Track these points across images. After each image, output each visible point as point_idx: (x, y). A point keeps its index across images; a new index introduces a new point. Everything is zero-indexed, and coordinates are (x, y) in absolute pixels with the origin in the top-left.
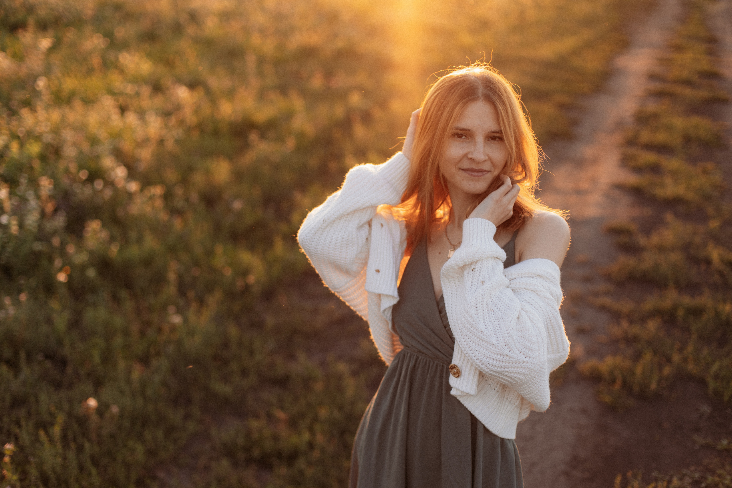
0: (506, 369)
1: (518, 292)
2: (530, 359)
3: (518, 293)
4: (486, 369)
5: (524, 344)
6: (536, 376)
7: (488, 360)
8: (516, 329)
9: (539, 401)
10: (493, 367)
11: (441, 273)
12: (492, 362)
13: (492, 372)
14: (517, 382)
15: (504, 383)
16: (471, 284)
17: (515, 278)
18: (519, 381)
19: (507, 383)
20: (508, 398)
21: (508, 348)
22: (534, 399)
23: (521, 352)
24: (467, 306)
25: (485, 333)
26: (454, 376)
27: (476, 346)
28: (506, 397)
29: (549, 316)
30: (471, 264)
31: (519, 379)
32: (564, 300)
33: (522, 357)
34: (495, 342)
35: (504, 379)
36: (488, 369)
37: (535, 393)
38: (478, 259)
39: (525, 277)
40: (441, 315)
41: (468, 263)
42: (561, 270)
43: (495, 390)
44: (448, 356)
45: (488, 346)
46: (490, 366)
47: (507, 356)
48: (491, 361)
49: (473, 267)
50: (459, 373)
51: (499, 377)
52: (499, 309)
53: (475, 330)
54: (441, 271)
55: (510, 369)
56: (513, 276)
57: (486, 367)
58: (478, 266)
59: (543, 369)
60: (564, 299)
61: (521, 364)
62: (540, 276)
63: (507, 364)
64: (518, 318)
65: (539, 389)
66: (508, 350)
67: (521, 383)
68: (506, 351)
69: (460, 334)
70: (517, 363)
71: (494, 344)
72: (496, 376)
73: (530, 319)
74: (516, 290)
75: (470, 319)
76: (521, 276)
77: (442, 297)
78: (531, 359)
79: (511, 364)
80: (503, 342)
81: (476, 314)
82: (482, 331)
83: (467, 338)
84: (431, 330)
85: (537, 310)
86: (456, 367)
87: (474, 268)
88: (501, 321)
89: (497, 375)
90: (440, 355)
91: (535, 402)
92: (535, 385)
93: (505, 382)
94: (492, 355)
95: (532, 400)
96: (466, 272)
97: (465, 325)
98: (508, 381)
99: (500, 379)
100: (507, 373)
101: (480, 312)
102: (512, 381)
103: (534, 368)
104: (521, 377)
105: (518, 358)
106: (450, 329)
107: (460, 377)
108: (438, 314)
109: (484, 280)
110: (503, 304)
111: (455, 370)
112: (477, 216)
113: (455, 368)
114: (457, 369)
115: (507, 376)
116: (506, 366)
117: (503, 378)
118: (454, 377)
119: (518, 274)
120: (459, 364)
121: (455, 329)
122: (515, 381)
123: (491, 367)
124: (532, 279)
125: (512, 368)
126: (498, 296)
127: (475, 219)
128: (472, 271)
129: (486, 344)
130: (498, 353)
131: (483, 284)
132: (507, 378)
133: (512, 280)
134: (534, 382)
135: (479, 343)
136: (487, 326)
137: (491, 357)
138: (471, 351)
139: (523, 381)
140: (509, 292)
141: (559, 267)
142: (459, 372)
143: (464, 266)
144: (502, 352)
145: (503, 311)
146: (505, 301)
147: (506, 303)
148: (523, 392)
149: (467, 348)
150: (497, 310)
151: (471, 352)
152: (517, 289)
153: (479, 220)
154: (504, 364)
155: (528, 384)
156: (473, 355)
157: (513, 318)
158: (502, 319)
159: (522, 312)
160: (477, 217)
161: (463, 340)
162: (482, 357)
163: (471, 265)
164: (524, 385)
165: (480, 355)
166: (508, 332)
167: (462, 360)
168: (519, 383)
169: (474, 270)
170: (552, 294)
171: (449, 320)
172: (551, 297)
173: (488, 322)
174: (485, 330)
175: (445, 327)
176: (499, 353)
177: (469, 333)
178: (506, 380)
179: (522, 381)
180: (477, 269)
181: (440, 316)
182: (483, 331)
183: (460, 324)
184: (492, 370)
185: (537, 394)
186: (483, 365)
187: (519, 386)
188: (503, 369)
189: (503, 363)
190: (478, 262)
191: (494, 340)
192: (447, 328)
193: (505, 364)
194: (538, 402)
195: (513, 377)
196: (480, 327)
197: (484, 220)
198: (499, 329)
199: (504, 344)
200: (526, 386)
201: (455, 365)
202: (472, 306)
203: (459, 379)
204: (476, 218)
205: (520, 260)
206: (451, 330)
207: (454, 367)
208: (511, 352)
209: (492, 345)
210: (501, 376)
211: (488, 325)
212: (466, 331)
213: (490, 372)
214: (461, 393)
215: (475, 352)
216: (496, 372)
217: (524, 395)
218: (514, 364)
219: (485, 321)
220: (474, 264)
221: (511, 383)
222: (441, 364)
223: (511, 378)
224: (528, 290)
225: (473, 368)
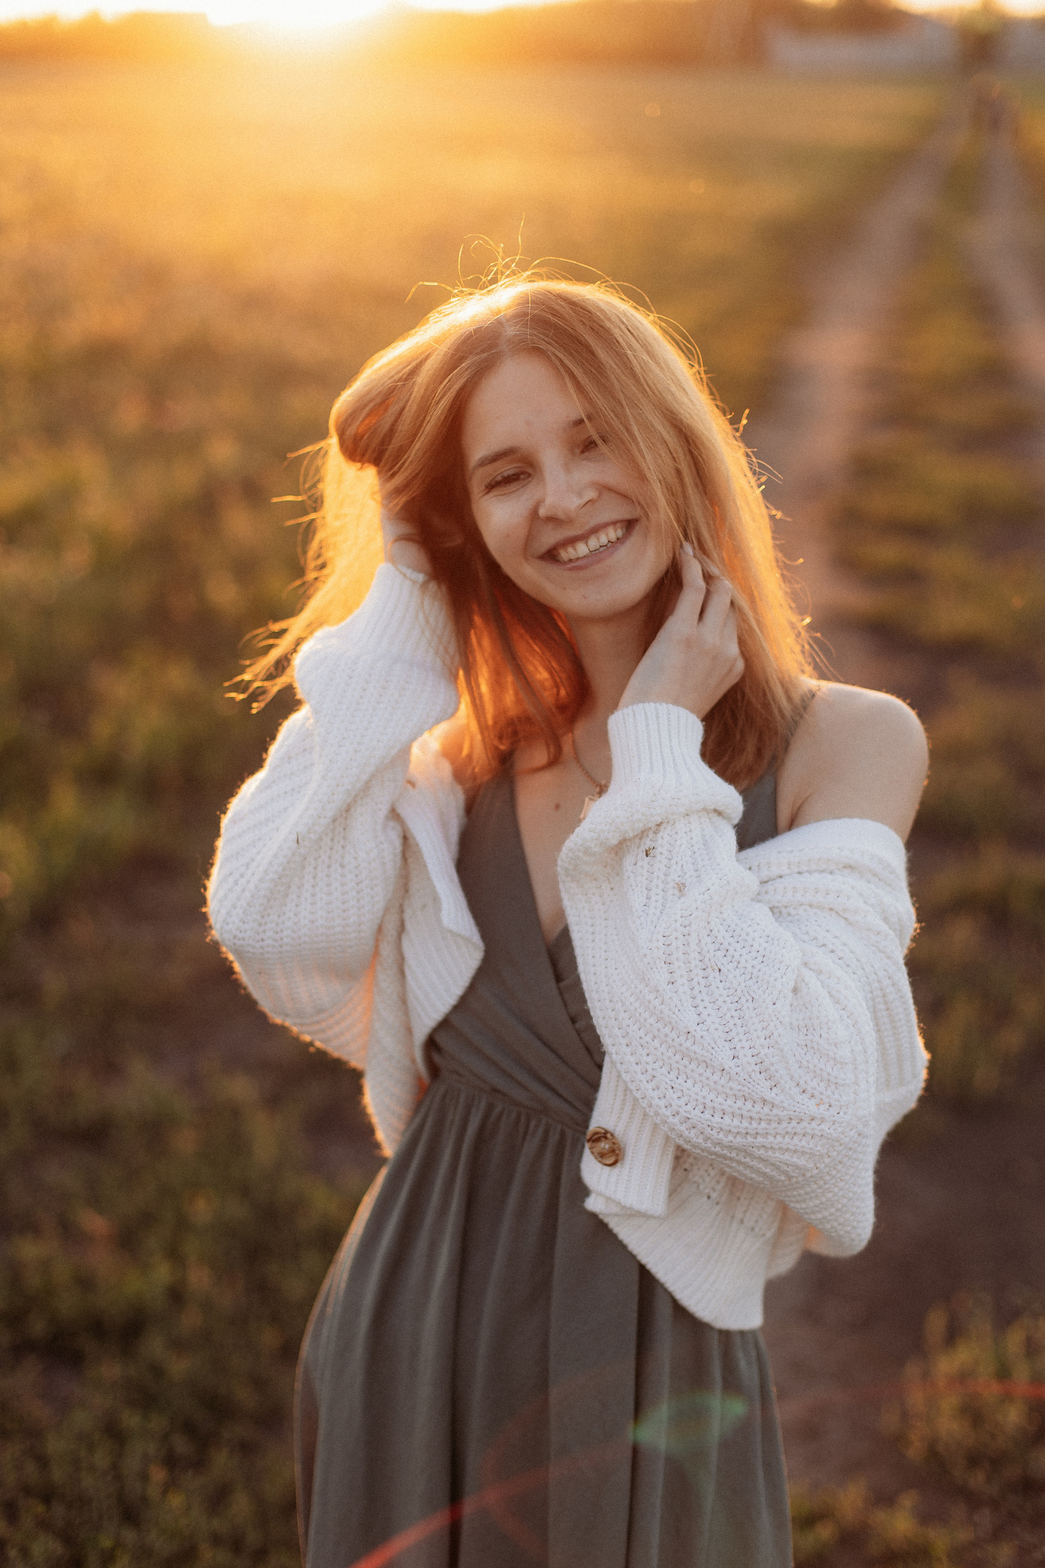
0: (760, 1139)
1: (789, 914)
2: (831, 1109)
3: (789, 918)
4: (700, 1140)
5: (815, 1066)
6: (845, 1160)
7: (707, 1115)
8: (791, 1024)
9: (849, 1228)
10: (721, 1136)
11: (559, 869)
12: (720, 1120)
13: (718, 1149)
14: (790, 1178)
15: (751, 1179)
16: (645, 895)
17: (781, 877)
18: (796, 1175)
19: (761, 1179)
20: (746, 1220)
21: (768, 1078)
22: (835, 1224)
23: (804, 1092)
24: (642, 961)
25: (698, 1036)
26: (600, 1162)
27: (673, 1075)
28: (739, 1215)
29: (879, 982)
30: (643, 834)
31: (797, 1167)
32: (918, 934)
33: (810, 1107)
34: (729, 1064)
35: (751, 1167)
36: (707, 1139)
37: (840, 1206)
38: (659, 820)
39: (810, 872)
40: (562, 984)
41: (631, 835)
42: (910, 845)
43: (709, 1197)
44: (577, 1104)
45: (708, 1073)
46: (714, 1132)
47: (765, 1101)
48: (717, 1118)
49: (647, 843)
50: (617, 1155)
51: (739, 1162)
52: (735, 964)
53: (667, 1030)
54: (559, 862)
55: (771, 1139)
56: (775, 871)
57: (701, 1136)
58: (663, 842)
59: (864, 1138)
60: (918, 931)
61: (804, 1124)
62: (850, 867)
63: (763, 1124)
64: (795, 990)
65: (851, 1195)
66: (768, 1084)
67: (801, 1179)
68: (763, 1088)
69: (624, 1042)
70: (794, 1123)
71: (726, 1067)
72: (731, 1159)
73: (829, 993)
74: (784, 911)
75: (652, 997)
76: (796, 870)
77: (565, 935)
78: (833, 1111)
79: (774, 1125)
80: (753, 1061)
81: (669, 982)
82: (689, 1033)
83: (644, 1053)
84: (531, 1028)
85: (848, 966)
86: (609, 1136)
87: (652, 847)
88: (743, 1000)
89: (734, 1155)
90: (555, 1103)
91: (836, 1231)
92: (841, 1184)
93: (753, 1176)
94: (720, 1099)
95: (829, 1226)
96: (628, 861)
97: (637, 1014)
98: (764, 1174)
99: (741, 1168)
100: (762, 1151)
101: (681, 976)
102: (774, 1173)
103: (842, 1136)
104: (802, 1162)
105: (797, 1110)
106: (592, 1028)
107: (619, 1165)
108: (552, 983)
109: (683, 881)
110: (748, 948)
111: (604, 1145)
112: (643, 697)
113: (606, 1138)
114: (614, 1143)
115: (761, 1160)
116: (760, 1131)
117: (751, 1163)
118: (599, 1166)
119: (789, 864)
120: (616, 1126)
121: (606, 1027)
122: (786, 1173)
123: (716, 1135)
124: (830, 877)
125: (778, 1137)
126: (733, 926)
127: (639, 708)
128: (647, 855)
129: (701, 1070)
130: (737, 1093)
131: (680, 891)
132: (761, 1166)
133: (770, 883)
134: (839, 1175)
135: (681, 1068)
136: (704, 1016)
137: (716, 1105)
138: (656, 1092)
139: (809, 1175)
140: (762, 913)
141: (902, 837)
142: (617, 1152)
143: (621, 843)
144: (747, 1090)
145: (749, 969)
146: (753, 940)
147: (756, 945)
148: (804, 1206)
149: (645, 1082)
150: (731, 966)
151: (656, 1094)
152: (786, 907)
153: (650, 707)
154: (755, 1124)
155: (821, 1183)
156: (662, 1103)
157: (780, 992)
158: (746, 993)
159: (808, 974)
160: (643, 702)
161: (633, 1059)
162: (689, 1108)
163: (641, 839)
164: (809, 1185)
165: (682, 1102)
166: (768, 1033)
167: (625, 1116)
168: (794, 1180)
169: (652, 853)
170: (886, 920)
171: (589, 1004)
172: (884, 927)
173: (707, 1004)
174: (698, 1028)
175: (573, 1021)
176: (741, 1093)
177: (648, 1038)
178: (758, 1172)
179: (804, 1175)
180: (659, 850)
181: (559, 989)
182: (692, 1030)
183: (622, 1012)
184: (719, 1143)
185: (844, 1209)
186: (693, 1131)
187: (795, 1189)
188: (750, 1139)
189: (753, 1122)
190: (662, 827)
191: (723, 1056)
192: (580, 1024)
193: (759, 1123)
194: (846, 1232)
195: (780, 1162)
196: (682, 1019)
197: (664, 705)
198: (739, 1022)
199: (757, 1068)
200: (815, 1186)
201: (606, 1132)
202: (657, 961)
203: (616, 1170)
204: (641, 705)
205: (792, 824)
206: (595, 1030)
207: (603, 1135)
208: (775, 1089)
209: (719, 1073)
210: (743, 1160)
211: (705, 1013)
212: (642, 1033)
213: (713, 1149)
214: (619, 1209)
215: (667, 1093)
216: (730, 1148)
217: (806, 1213)
218: (784, 1125)
219: (698, 1001)
220: (651, 835)
221: (771, 1179)
222: (559, 1127)
223: (773, 1165)
224: (820, 907)
225: (660, 1141)
